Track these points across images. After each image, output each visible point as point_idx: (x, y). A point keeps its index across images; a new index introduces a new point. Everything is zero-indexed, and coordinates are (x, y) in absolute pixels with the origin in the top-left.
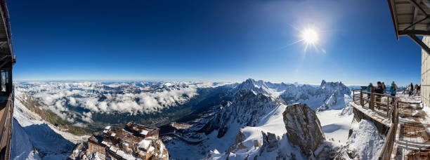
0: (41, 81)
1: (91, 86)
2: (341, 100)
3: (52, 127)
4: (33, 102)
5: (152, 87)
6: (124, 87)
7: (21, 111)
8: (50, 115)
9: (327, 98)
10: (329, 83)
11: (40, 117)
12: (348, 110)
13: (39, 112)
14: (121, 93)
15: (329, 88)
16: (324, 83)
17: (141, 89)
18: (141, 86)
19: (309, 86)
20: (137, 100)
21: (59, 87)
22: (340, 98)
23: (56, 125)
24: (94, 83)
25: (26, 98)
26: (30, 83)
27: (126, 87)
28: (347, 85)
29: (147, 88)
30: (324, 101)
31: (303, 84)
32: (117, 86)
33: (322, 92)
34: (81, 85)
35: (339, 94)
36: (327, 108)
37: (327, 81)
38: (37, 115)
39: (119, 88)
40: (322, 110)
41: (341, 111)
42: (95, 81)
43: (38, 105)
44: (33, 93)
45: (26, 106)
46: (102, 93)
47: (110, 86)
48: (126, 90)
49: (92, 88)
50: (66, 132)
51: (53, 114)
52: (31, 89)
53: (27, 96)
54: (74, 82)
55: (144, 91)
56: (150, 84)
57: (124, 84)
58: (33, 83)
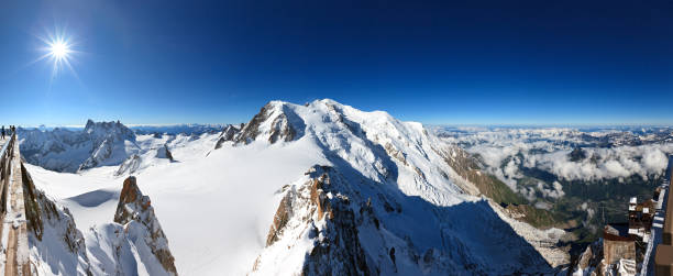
0: (480, 127)
1: (561, 134)
2: (118, 149)
3: (497, 209)
4: (467, 161)
5: (659, 134)
6: (615, 135)
7: (446, 176)
8: (493, 185)
9: (96, 147)
10: (98, 124)
11: (477, 190)
12: (129, 166)
13: (475, 180)
14: (609, 146)
15: (99, 132)
16: (90, 123)
17: (642, 138)
18: (641, 133)
19: (65, 130)
20: (638, 159)
21: (510, 136)
22: (116, 147)
23: (504, 205)
24: (566, 131)
25: (454, 154)
26: (462, 129)
27: (618, 136)
28: (128, 126)
29: (651, 137)
30: (91, 152)
31: (54, 126)
32: (604, 135)
33: (87, 139)
34: (545, 133)
35: (116, 140)
36: (95, 164)
37: (95, 121)
38: (471, 186)
39: (607, 138)
40: (87, 168)
41: (117, 168)
42: (568, 127)
43: (475, 167)
44: (467, 145)
45: (454, 168)
46: (579, 146)
47: (593, 134)
48: (618, 141)
49: (563, 138)
50: (520, 219)
51: (499, 184)
52: (463, 139)
53: (456, 151)
54: (535, 128)
55: (647, 142)
56: (654, 131)
57: (613, 132)
58: (468, 129)
